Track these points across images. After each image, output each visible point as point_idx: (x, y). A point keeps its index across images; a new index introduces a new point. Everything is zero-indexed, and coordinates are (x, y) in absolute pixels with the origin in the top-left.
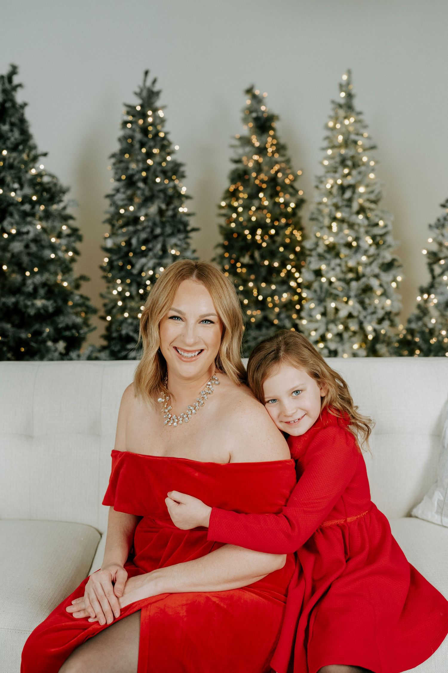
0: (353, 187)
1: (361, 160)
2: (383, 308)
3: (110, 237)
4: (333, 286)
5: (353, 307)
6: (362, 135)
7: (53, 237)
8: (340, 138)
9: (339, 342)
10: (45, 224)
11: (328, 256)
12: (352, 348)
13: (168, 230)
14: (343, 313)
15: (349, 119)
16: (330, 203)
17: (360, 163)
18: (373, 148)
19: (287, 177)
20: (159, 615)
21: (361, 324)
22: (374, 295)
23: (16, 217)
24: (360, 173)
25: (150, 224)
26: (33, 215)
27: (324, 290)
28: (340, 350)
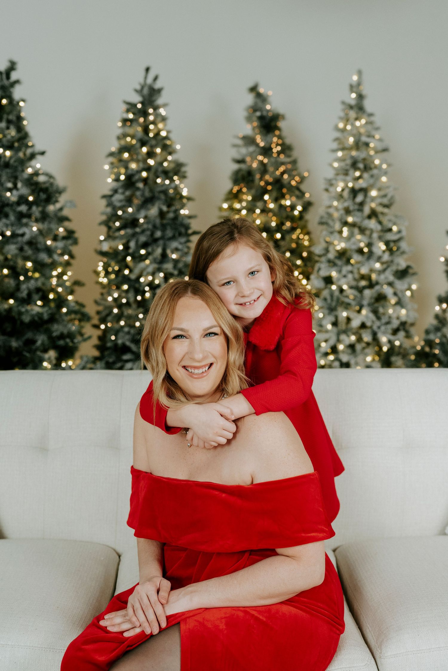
0: (365, 191)
1: (373, 162)
2: (398, 318)
3: (105, 240)
4: (345, 294)
5: (367, 316)
6: (374, 137)
7: (49, 240)
8: (351, 140)
9: (351, 354)
10: (41, 226)
11: (339, 262)
12: (365, 360)
13: (169, 233)
14: (355, 323)
15: (360, 121)
16: (341, 207)
17: (372, 166)
18: (385, 150)
19: (294, 179)
20: (199, 628)
21: (375, 335)
22: (388, 303)
23: (12, 218)
24: (372, 176)
25: (150, 226)
26: (29, 216)
27: (335, 298)
28: (352, 362)
